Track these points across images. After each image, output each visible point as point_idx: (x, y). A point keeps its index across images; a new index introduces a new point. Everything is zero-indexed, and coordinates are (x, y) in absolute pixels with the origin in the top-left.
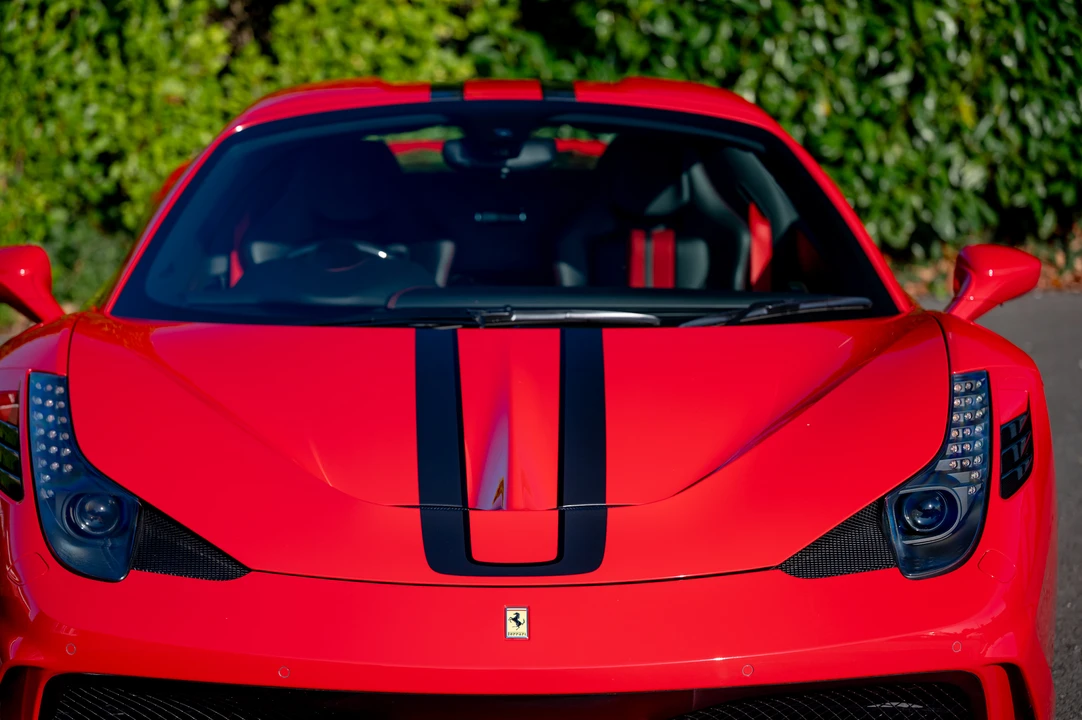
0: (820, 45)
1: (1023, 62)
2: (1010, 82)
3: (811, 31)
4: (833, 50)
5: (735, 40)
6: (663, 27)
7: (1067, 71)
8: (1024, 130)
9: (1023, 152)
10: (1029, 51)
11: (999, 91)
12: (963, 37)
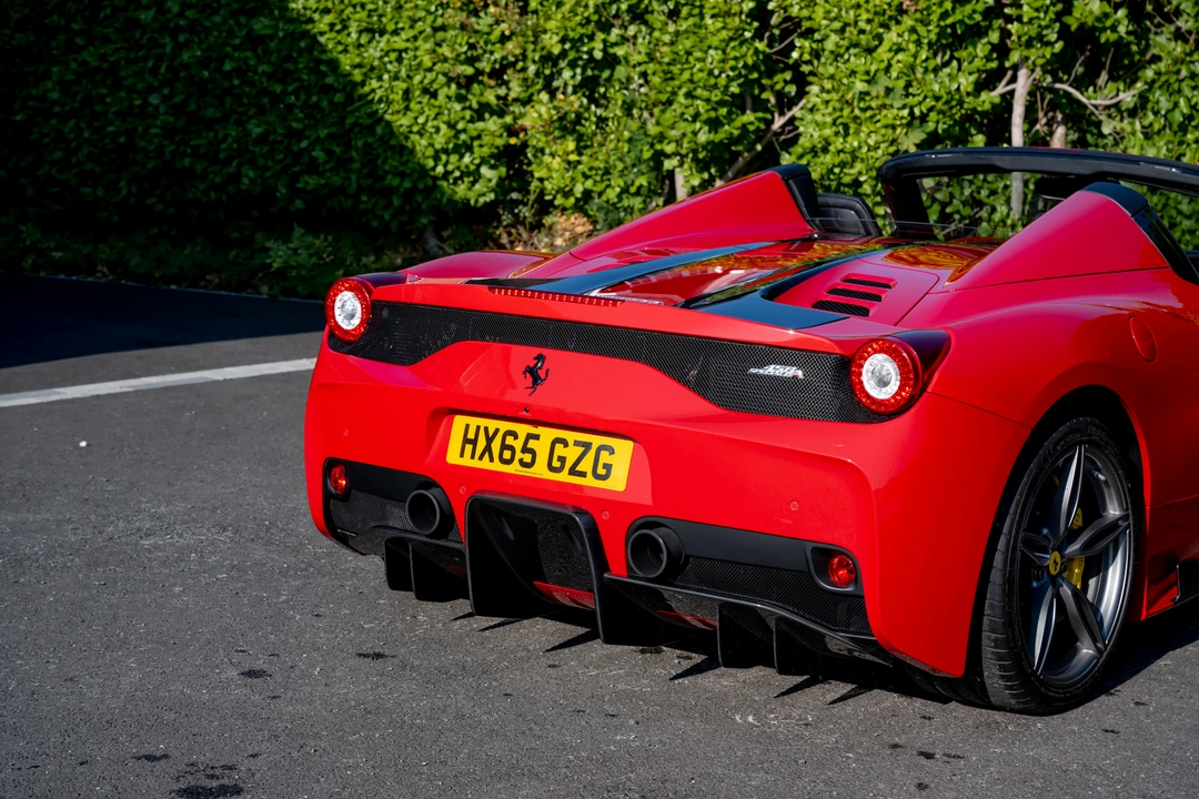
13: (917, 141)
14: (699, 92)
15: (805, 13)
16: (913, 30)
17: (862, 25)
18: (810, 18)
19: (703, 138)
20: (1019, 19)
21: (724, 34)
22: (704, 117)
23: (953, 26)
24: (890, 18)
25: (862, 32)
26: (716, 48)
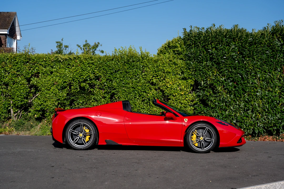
0: (238, 106)
1: (268, 110)
2: (266, 112)
3: (236, 105)
4: (240, 107)
5: (226, 105)
6: (217, 104)
7: (275, 111)
8: (269, 119)
9: (268, 122)
10: (268, 108)
11: (264, 114)
12: (259, 106)
13: (57, 103)
14: (19, 96)
15: (37, 84)
16: (56, 87)
17: (48, 86)
18: (38, 85)
19: (19, 104)
20: (73, 86)
21: (23, 87)
22: (20, 100)
23: (62, 87)
24: (52, 85)
25: (48, 87)
26: (22, 90)
